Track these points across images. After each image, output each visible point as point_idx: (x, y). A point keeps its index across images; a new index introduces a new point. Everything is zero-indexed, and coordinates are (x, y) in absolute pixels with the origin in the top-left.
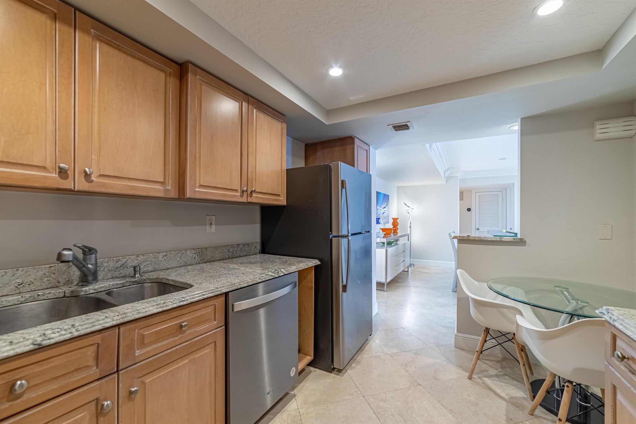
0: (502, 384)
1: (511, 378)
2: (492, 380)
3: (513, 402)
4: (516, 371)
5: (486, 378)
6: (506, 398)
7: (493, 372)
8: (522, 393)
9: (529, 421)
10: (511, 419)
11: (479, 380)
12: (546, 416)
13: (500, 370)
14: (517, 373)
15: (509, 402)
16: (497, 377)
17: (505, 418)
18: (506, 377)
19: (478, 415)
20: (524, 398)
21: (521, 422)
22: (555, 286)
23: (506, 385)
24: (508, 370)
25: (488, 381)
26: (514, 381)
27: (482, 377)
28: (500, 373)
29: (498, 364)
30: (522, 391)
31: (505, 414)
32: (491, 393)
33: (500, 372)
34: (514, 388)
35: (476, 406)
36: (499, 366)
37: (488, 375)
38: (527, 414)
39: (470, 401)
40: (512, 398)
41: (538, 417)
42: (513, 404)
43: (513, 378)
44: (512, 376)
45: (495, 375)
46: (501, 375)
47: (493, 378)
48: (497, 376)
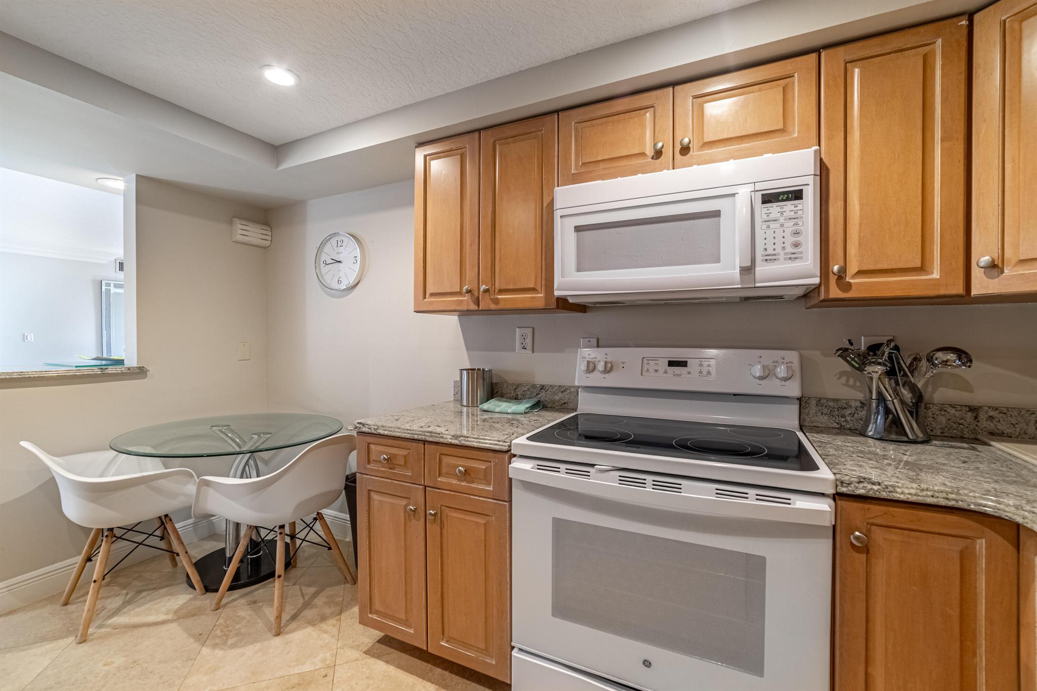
0: (146, 606)
1: (150, 590)
2: (124, 613)
3: (181, 615)
4: (150, 577)
5: (112, 618)
6: (170, 617)
7: (114, 603)
8: (184, 596)
9: (220, 618)
10: (200, 634)
11: (103, 630)
12: (232, 598)
13: (124, 592)
14: (154, 578)
15: (179, 618)
16: (129, 604)
17: (192, 640)
18: (144, 594)
19: (152, 672)
20: (191, 599)
21: (214, 626)
22: (212, 426)
23: (154, 602)
24: (137, 583)
25: (118, 620)
26: (160, 590)
27: (104, 623)
28: (128, 597)
29: (113, 587)
30: (181, 594)
31: (187, 637)
32: (142, 630)
33: (127, 594)
34: (168, 598)
35: (138, 664)
36: (117, 588)
37: (111, 613)
38: (211, 612)
39: (119, 668)
40: (176, 612)
41: (226, 605)
42: (185, 617)
43: (154, 589)
44: (150, 587)
45: (123, 603)
46: (132, 598)
47: (125, 610)
48: (127, 603)
